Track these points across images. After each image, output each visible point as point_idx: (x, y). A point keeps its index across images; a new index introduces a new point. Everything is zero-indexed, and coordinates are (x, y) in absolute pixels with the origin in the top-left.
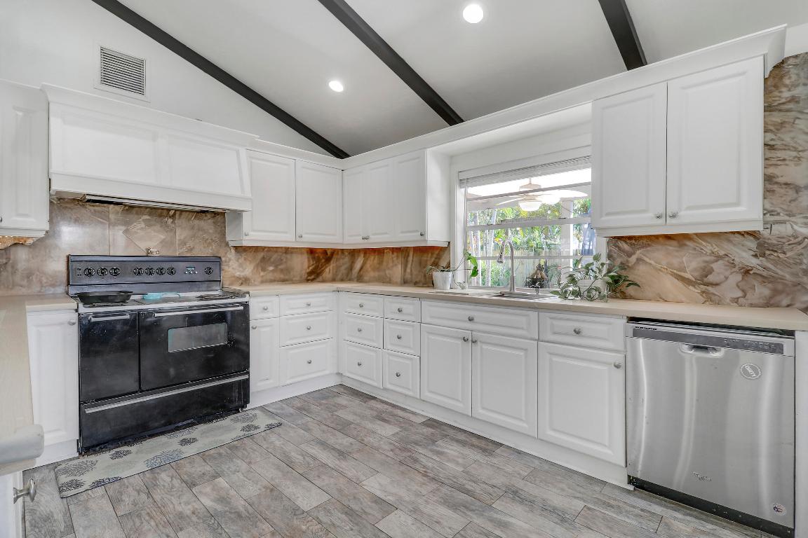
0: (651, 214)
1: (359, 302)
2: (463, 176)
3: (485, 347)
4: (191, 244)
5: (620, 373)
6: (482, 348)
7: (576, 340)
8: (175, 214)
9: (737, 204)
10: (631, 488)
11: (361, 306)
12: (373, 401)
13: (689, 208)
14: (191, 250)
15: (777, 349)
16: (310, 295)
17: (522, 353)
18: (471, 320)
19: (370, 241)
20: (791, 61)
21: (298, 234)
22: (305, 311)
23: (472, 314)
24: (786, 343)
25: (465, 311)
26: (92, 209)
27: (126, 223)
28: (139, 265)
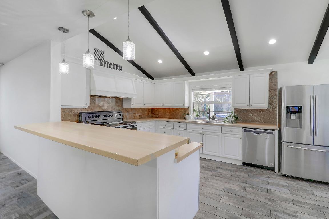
0: (246, 104)
1: (164, 124)
2: (193, 88)
3: (206, 135)
5: (241, 140)
6: (206, 136)
7: (231, 133)
8: (111, 98)
9: (264, 103)
10: (243, 165)
11: (165, 125)
13: (254, 103)
14: (114, 109)
15: (272, 133)
17: (217, 136)
18: (203, 129)
20: (274, 72)
22: (148, 127)
23: (203, 127)
24: (273, 132)
25: (201, 127)
26: (92, 98)
27: (100, 102)
28: (104, 114)
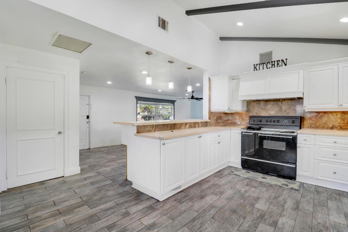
4: (288, 111)
8: (282, 101)
14: (288, 113)
21: (339, 104)
26: (257, 102)
27: (266, 106)
28: (267, 119)
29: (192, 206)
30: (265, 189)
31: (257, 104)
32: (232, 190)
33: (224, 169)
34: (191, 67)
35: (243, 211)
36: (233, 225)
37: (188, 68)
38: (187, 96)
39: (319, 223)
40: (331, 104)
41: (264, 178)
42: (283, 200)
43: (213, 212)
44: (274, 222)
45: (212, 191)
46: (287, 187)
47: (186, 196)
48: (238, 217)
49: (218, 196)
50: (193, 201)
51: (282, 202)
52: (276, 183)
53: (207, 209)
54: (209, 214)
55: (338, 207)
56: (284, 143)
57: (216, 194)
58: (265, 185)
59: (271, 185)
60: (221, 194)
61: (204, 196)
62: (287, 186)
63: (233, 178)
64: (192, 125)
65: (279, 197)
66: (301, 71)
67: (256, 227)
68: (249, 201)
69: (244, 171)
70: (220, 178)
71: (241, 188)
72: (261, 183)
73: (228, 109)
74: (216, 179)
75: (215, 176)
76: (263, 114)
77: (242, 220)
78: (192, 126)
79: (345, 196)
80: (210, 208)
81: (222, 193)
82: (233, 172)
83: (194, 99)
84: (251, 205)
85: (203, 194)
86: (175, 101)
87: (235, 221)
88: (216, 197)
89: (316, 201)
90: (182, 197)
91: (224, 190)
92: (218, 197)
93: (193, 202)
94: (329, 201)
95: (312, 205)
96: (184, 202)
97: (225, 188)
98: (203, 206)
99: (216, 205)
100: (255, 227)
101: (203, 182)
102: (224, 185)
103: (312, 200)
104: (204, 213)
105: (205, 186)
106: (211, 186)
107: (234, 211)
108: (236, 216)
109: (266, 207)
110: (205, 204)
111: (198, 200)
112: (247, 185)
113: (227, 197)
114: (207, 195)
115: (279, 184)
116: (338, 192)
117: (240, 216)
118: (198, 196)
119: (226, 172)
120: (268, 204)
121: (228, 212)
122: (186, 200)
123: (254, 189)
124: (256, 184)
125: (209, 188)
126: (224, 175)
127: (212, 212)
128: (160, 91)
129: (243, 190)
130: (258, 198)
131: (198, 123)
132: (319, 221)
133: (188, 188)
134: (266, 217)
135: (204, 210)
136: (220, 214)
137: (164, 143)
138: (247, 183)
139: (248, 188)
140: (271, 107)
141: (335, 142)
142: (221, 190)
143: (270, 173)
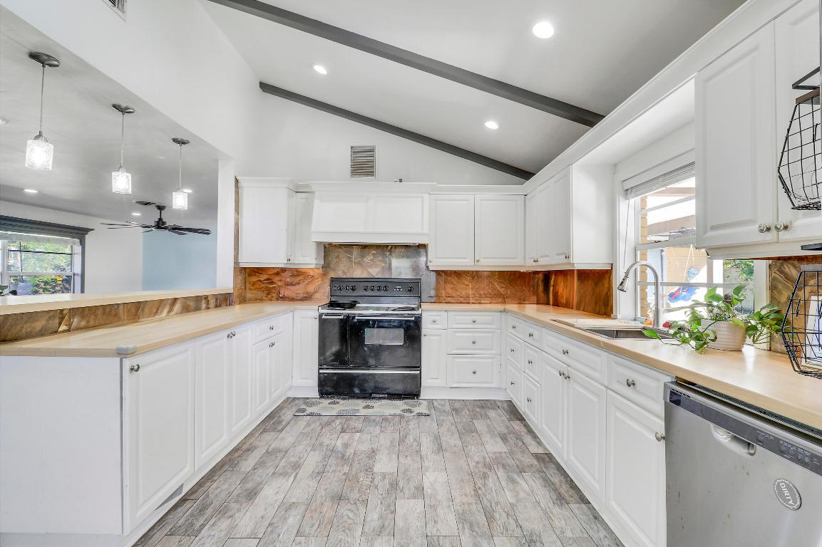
2: (628, 185)
3: (574, 384)
7: (628, 392)
8: (391, 248)
12: (518, 422)
16: (474, 313)
19: (539, 263)
21: (476, 259)
22: (471, 326)
23: (567, 347)
26: (345, 249)
27: (363, 257)
28: (366, 284)
29: (232, 528)
30: (378, 428)
31: (346, 252)
32: (317, 453)
33: (280, 408)
34: (185, 139)
35: (356, 490)
36: (348, 529)
37: (175, 140)
38: (136, 219)
39: (478, 463)
40: (465, 258)
41: (367, 407)
42: (415, 440)
43: (293, 519)
44: (417, 488)
45: (271, 471)
46: (412, 414)
47: (202, 510)
48: (353, 507)
49: (290, 476)
50: (230, 513)
51: (414, 446)
52: (392, 412)
53: (275, 520)
54: (285, 528)
55: (488, 426)
56: (401, 331)
57: (284, 474)
58: (374, 420)
59: (385, 419)
60: (296, 469)
61: (255, 488)
62: (411, 412)
63: (308, 425)
64: (192, 304)
65: (406, 437)
66: (426, 196)
67: (394, 512)
68: (359, 463)
69: (326, 402)
70: (278, 431)
71: (333, 443)
72: (366, 418)
73: (286, 262)
74: (268, 437)
75: (265, 431)
76: (358, 273)
77: (362, 510)
78: (189, 306)
79: (489, 408)
80: (282, 513)
81: (296, 466)
82: (304, 410)
83: (166, 228)
84: (367, 471)
85: (249, 485)
86: (86, 231)
87: (349, 518)
88: (287, 481)
89: (460, 427)
90: (192, 515)
91: (300, 458)
92: (292, 479)
93: (231, 517)
94: (474, 421)
95: (457, 436)
96: (203, 526)
97: (300, 453)
98: (262, 517)
99: (294, 501)
100: (392, 512)
101: (236, 455)
102: (294, 445)
103: (453, 427)
104: (272, 532)
105: (247, 464)
106: (264, 458)
107: (339, 498)
108: (349, 506)
109: (395, 464)
110: (266, 510)
111: (244, 505)
112: (343, 431)
113: (313, 472)
114: (260, 484)
115: (398, 412)
116: (479, 403)
117: (355, 503)
118: (238, 495)
119: (288, 415)
120: (394, 457)
121: (328, 504)
122: (207, 520)
123: (358, 434)
124: (358, 425)
125: (261, 464)
126: (284, 423)
127: (291, 520)
128: (30, 191)
129: (339, 443)
130: (373, 452)
131: (206, 297)
132: (476, 459)
133: (200, 484)
134: (401, 484)
135: (270, 524)
136: (312, 517)
137: (136, 367)
138: (340, 426)
139: (346, 436)
140: (372, 260)
141: (474, 322)
142: (292, 459)
143: (374, 395)
